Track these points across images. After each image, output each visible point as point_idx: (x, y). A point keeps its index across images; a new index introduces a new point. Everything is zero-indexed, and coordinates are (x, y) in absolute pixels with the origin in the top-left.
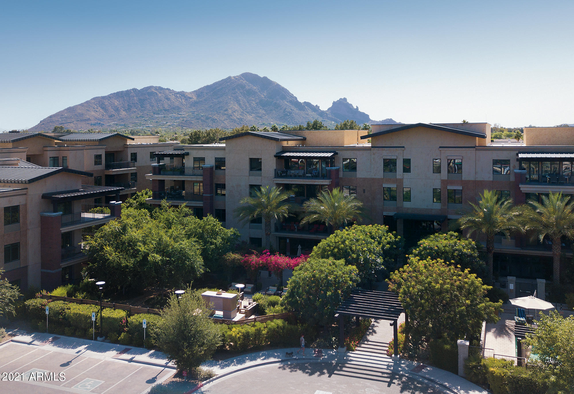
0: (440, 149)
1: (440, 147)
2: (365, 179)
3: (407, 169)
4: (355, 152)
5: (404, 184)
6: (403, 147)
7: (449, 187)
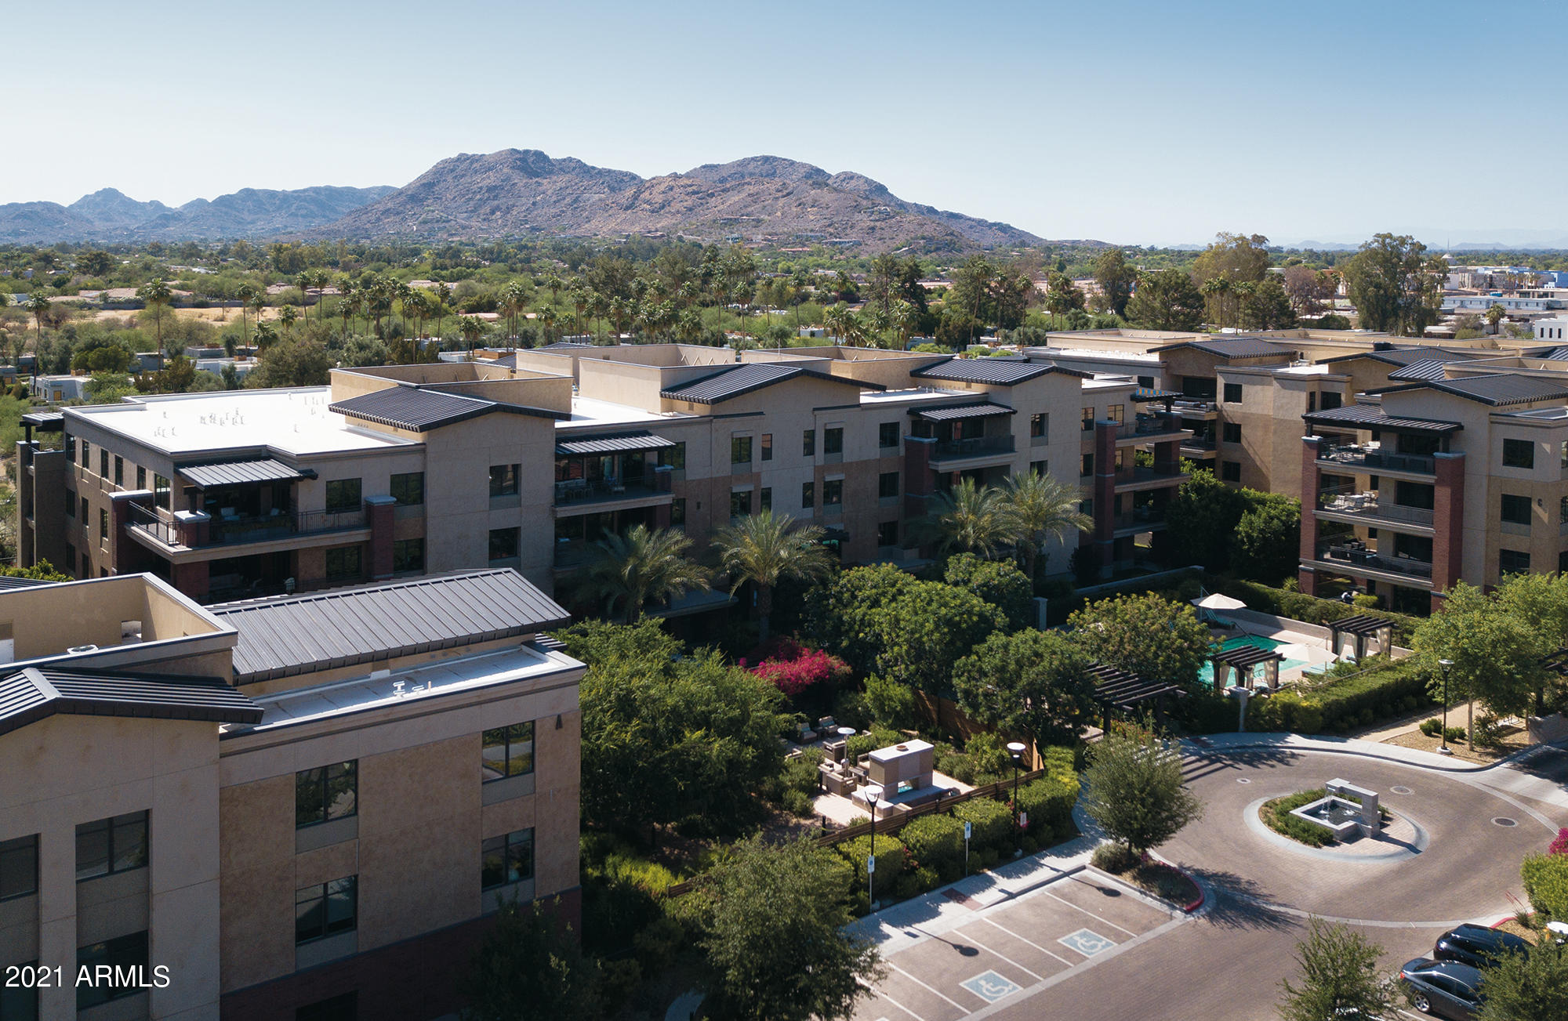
0: (816, 412)
1: (815, 409)
2: (700, 482)
3: (767, 454)
4: (683, 429)
5: (763, 481)
6: (761, 413)
7: (828, 479)
